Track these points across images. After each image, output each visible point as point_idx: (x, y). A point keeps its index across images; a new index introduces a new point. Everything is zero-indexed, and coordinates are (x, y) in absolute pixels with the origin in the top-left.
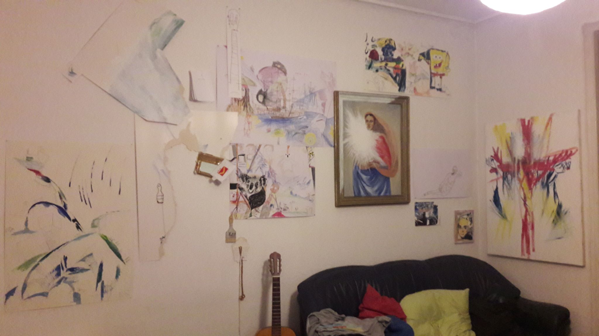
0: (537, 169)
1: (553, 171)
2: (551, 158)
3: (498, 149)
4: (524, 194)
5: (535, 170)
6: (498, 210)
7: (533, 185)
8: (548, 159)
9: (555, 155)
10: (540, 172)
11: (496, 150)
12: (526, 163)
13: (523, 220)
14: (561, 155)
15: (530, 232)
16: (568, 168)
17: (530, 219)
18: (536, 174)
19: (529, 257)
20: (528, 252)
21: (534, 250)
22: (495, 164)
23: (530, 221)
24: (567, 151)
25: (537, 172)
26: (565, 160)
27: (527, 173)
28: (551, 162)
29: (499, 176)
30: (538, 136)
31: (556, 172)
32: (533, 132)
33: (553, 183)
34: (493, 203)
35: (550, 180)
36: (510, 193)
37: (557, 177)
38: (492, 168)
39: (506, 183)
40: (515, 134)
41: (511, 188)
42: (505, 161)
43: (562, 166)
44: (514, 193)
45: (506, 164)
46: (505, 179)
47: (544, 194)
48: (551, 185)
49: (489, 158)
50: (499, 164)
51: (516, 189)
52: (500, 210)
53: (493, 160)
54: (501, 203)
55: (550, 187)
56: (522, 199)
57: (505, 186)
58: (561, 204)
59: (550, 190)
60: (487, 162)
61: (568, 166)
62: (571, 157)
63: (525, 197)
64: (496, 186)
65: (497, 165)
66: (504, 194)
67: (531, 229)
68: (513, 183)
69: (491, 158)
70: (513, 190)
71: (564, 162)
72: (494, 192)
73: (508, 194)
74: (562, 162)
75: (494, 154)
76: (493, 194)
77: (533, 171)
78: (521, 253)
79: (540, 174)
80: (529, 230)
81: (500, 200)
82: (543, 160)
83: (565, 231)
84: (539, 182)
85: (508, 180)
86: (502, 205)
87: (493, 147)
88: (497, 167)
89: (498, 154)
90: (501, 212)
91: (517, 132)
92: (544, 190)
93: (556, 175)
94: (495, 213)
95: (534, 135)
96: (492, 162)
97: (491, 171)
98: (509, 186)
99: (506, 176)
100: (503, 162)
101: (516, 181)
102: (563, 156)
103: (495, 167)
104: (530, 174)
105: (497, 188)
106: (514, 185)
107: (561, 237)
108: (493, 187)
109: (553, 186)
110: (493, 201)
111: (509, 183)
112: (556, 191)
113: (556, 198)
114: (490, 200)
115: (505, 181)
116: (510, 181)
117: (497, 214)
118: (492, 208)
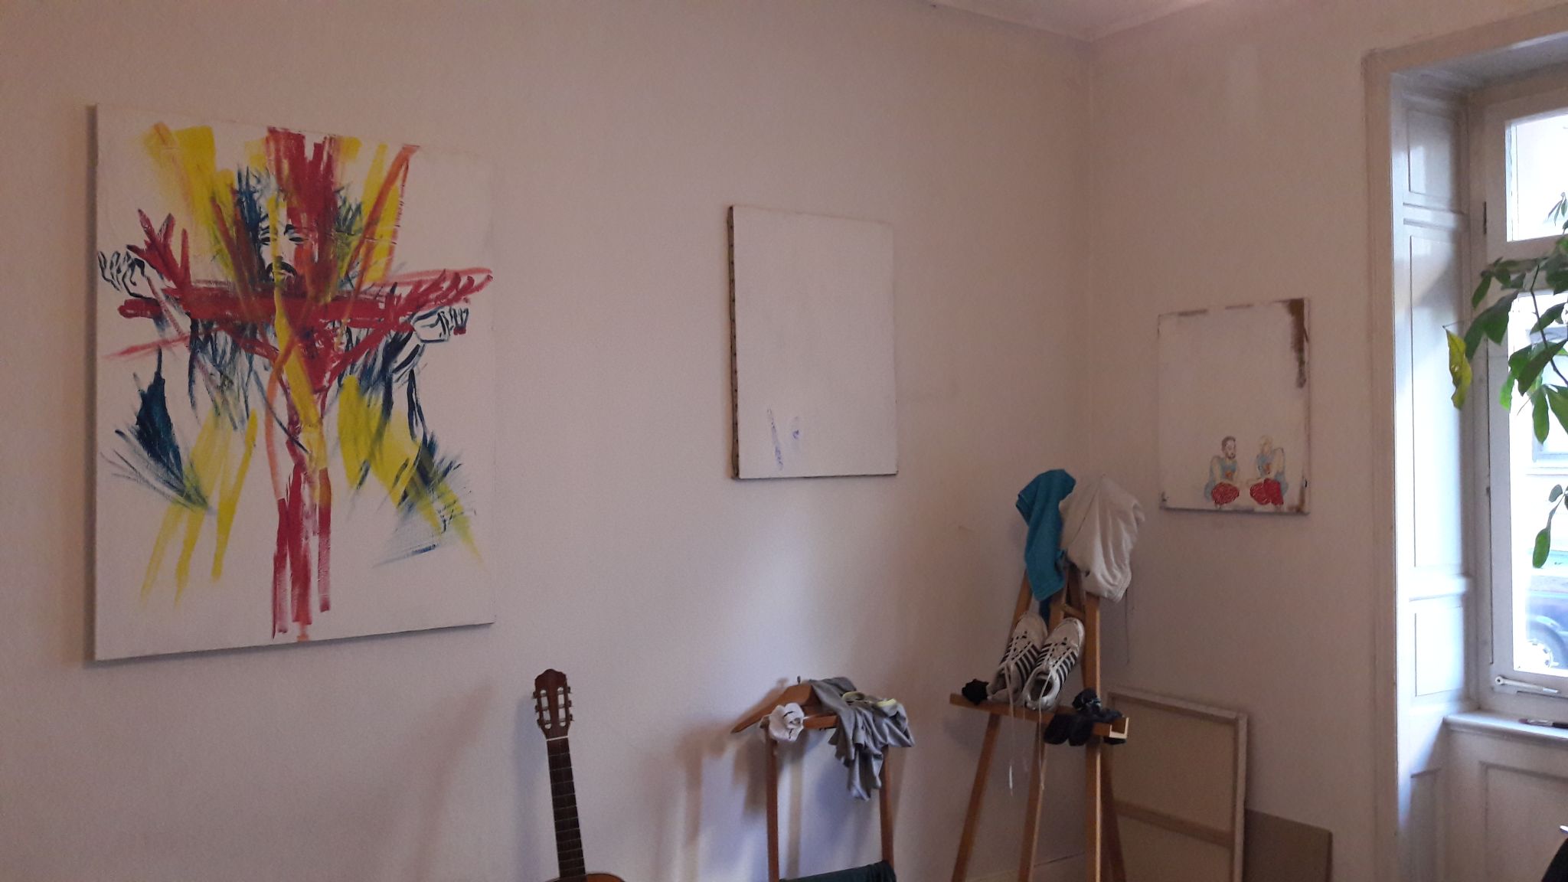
0: (346, 320)
1: (405, 335)
2: (403, 291)
3: (170, 222)
4: (291, 408)
5: (337, 324)
6: (161, 471)
7: (328, 375)
8: (393, 290)
9: (419, 284)
10: (359, 334)
11: (157, 226)
12: (304, 295)
13: (281, 503)
14: (435, 285)
15: (313, 543)
16: (460, 330)
17: (312, 498)
18: (345, 339)
19: (304, 635)
20: (303, 616)
21: (325, 607)
22: (151, 283)
23: (314, 506)
24: (457, 277)
25: (349, 332)
26: (450, 303)
27: (306, 334)
28: (402, 301)
29: (171, 332)
30: (354, 207)
31: (418, 337)
32: (333, 188)
33: (408, 373)
34: (136, 442)
35: (396, 362)
36: (225, 401)
37: (420, 355)
38: (132, 298)
39: (205, 360)
40: (259, 181)
41: (231, 382)
42: (202, 277)
43: (440, 322)
44: (246, 401)
45: (211, 289)
46: (203, 348)
47: (371, 407)
48: (398, 380)
49: (119, 255)
50: (172, 285)
51: (253, 389)
52: (173, 473)
53: (142, 266)
54: (179, 439)
55: (395, 386)
56: (281, 424)
57: (198, 375)
58: (432, 442)
59: (395, 397)
60: (103, 270)
61: (459, 322)
62: (470, 296)
63: (295, 418)
64: (155, 369)
65: (164, 287)
66: (193, 404)
67: (314, 533)
68: (239, 367)
69: (129, 257)
70: (241, 391)
71: (446, 309)
72: (143, 396)
73: (216, 407)
74: (439, 308)
75: (146, 242)
76: (138, 404)
77: (330, 326)
78: (271, 624)
79: (358, 340)
80: (307, 538)
81: (175, 428)
82: (371, 295)
83: (443, 525)
84: (352, 368)
85: (215, 350)
86: (182, 451)
87: (140, 211)
88: (162, 297)
89: (166, 246)
90: (179, 479)
91: (268, 176)
92: (371, 393)
93: (418, 346)
94: (147, 482)
95: (340, 203)
96: (133, 271)
97: (129, 311)
98: (219, 373)
99: (208, 338)
100: (192, 279)
101: (256, 357)
102: (444, 289)
103: (150, 295)
104: (319, 338)
105: (159, 382)
106: (246, 374)
107: (428, 545)
108: (135, 376)
109: (407, 383)
110: (132, 433)
111: (221, 362)
112: (417, 401)
113: (416, 421)
114: (117, 432)
115: (202, 352)
116: (228, 356)
117: (154, 488)
118: (126, 462)
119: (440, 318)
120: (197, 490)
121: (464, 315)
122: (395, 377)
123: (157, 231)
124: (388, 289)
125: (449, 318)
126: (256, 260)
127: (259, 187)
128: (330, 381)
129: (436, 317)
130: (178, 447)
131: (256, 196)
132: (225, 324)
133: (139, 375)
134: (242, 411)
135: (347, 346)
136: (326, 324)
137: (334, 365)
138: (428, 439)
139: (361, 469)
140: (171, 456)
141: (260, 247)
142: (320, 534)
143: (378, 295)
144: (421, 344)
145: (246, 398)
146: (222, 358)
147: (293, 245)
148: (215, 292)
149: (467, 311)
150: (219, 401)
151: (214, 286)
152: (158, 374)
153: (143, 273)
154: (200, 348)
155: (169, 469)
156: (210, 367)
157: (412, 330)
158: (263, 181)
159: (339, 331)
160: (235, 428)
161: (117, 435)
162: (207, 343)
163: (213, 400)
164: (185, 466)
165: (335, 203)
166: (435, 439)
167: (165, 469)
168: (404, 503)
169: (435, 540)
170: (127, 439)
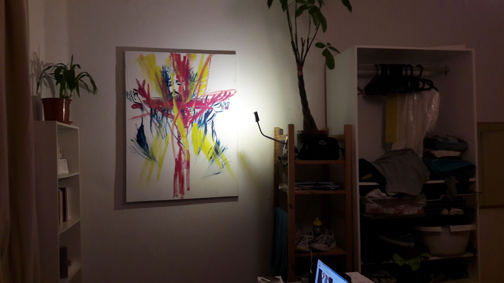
0: (193, 107)
1: (211, 110)
2: (210, 98)
3: (144, 82)
4: (178, 132)
5: (191, 108)
6: (143, 150)
7: (189, 123)
8: (207, 97)
9: (214, 95)
10: (197, 111)
11: (141, 83)
12: (181, 100)
13: (176, 159)
14: (219, 95)
15: (185, 171)
16: (227, 108)
17: (184, 158)
18: (193, 112)
19: (182, 197)
20: (182, 192)
21: (188, 189)
22: (140, 99)
23: (185, 160)
24: (226, 92)
25: (194, 110)
26: (224, 100)
27: (182, 111)
28: (210, 101)
29: (145, 112)
30: (195, 74)
31: (215, 111)
32: (189, 69)
33: (212, 121)
34: (136, 143)
35: (208, 118)
36: (160, 131)
37: (215, 116)
38: (135, 103)
39: (154, 120)
40: (168, 68)
41: (162, 126)
42: (153, 97)
43: (221, 106)
44: (166, 131)
45: (156, 100)
46: (154, 116)
47: (201, 132)
48: (209, 124)
49: (131, 92)
50: (145, 99)
51: (168, 127)
52: (146, 151)
53: (137, 94)
54: (148, 142)
55: (208, 125)
56: (176, 137)
57: (153, 124)
58: (219, 142)
59: (208, 129)
60: (127, 96)
61: (227, 106)
62: (229, 98)
63: (180, 136)
64: (141, 123)
65: (143, 100)
66: (152, 132)
67: (185, 168)
68: (164, 121)
69: (134, 92)
70: (165, 128)
71: (223, 102)
72: (138, 130)
73: (158, 133)
74: (221, 102)
75: (138, 88)
76: (137, 132)
77: (189, 109)
78: (173, 194)
79: (197, 113)
80: (183, 170)
81: (147, 139)
82: (201, 99)
83: (222, 166)
84: (195, 121)
85: (157, 117)
86: (149, 145)
87: (136, 79)
88: (143, 102)
89: (143, 89)
90: (148, 153)
91: (171, 66)
92: (201, 128)
93: (214, 114)
94: (139, 153)
95: (191, 73)
96: (135, 96)
97: (134, 107)
98: (158, 123)
99: (155, 113)
100: (151, 97)
101: (169, 118)
102: (222, 96)
103: (140, 102)
104: (186, 112)
105: (142, 126)
106: (166, 123)
107: (218, 172)
108: (136, 124)
109: (212, 124)
110: (135, 140)
112: (214, 130)
113: (214, 135)
114: (132, 140)
115: (153, 117)
116: (161, 118)
117: (141, 155)
118: (134, 148)
119: (221, 105)
120: (153, 156)
121: (228, 104)
122: (208, 123)
123: (141, 84)
124: (205, 97)
125: (223, 104)
126: (168, 91)
127: (168, 70)
128: (189, 125)
129: (220, 105)
130: (147, 144)
131: (167, 73)
132: (160, 109)
133: (137, 124)
134: (165, 134)
135: (194, 115)
136: (188, 108)
137: (190, 120)
138: (218, 141)
139: (198, 150)
140: (146, 146)
141: (169, 87)
142: (187, 168)
143: (202, 99)
144: (215, 113)
145: (166, 130)
147: (178, 86)
148: (157, 101)
149: (229, 102)
150: (158, 131)
151: (156, 99)
152: (142, 124)
153: (137, 96)
155: (145, 150)
156: (156, 121)
157: (213, 109)
158: (169, 69)
159: (191, 110)
160: (163, 138)
161: (131, 141)
162: (155, 115)
163: (157, 131)
164: (149, 149)
165: (190, 73)
166: (220, 141)
167: (144, 150)
168: (211, 160)
169: (220, 171)
170: (134, 142)
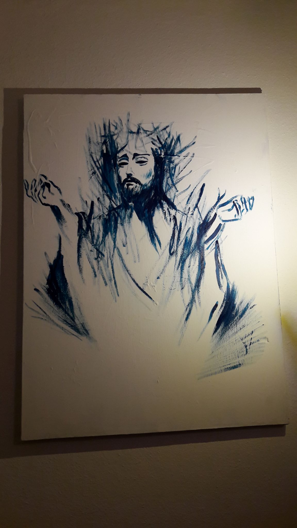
6: (61, 313)
34: (46, 295)
40: (116, 128)
44: (112, 267)
46: (86, 234)
52: (69, 315)
64: (57, 250)
66: (81, 271)
70: (109, 261)
72: (51, 266)
76: (47, 271)
90: (73, 319)
94: (53, 321)
98: (96, 250)
99: (89, 228)
105: (60, 257)
107: (235, 364)
108: (46, 254)
109: (215, 250)
110: (44, 290)
111: (96, 243)
112: (221, 261)
113: (222, 275)
114: (36, 290)
115: (85, 237)
116: (101, 239)
117: (57, 325)
118: (40, 308)
130: (71, 298)
134: (110, 273)
138: (231, 287)
140: (67, 303)
145: (112, 264)
146: (97, 240)
152: (59, 252)
154: (84, 235)
155: (66, 313)
158: (119, 128)
161: (35, 292)
162: (88, 231)
167: (63, 313)
169: (240, 360)
170: (41, 294)
